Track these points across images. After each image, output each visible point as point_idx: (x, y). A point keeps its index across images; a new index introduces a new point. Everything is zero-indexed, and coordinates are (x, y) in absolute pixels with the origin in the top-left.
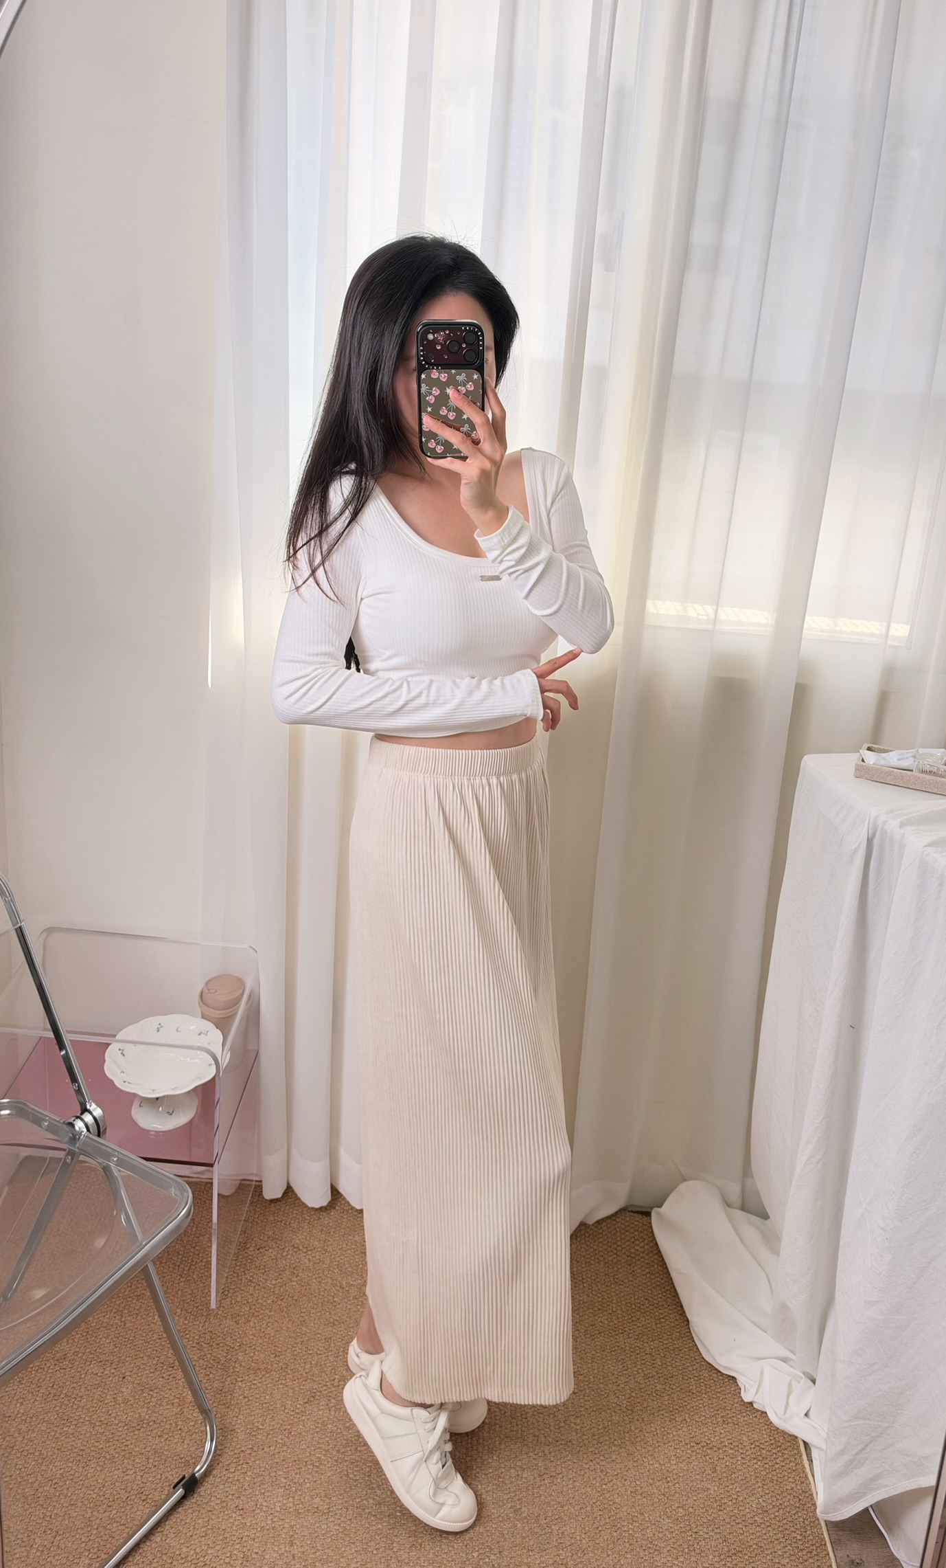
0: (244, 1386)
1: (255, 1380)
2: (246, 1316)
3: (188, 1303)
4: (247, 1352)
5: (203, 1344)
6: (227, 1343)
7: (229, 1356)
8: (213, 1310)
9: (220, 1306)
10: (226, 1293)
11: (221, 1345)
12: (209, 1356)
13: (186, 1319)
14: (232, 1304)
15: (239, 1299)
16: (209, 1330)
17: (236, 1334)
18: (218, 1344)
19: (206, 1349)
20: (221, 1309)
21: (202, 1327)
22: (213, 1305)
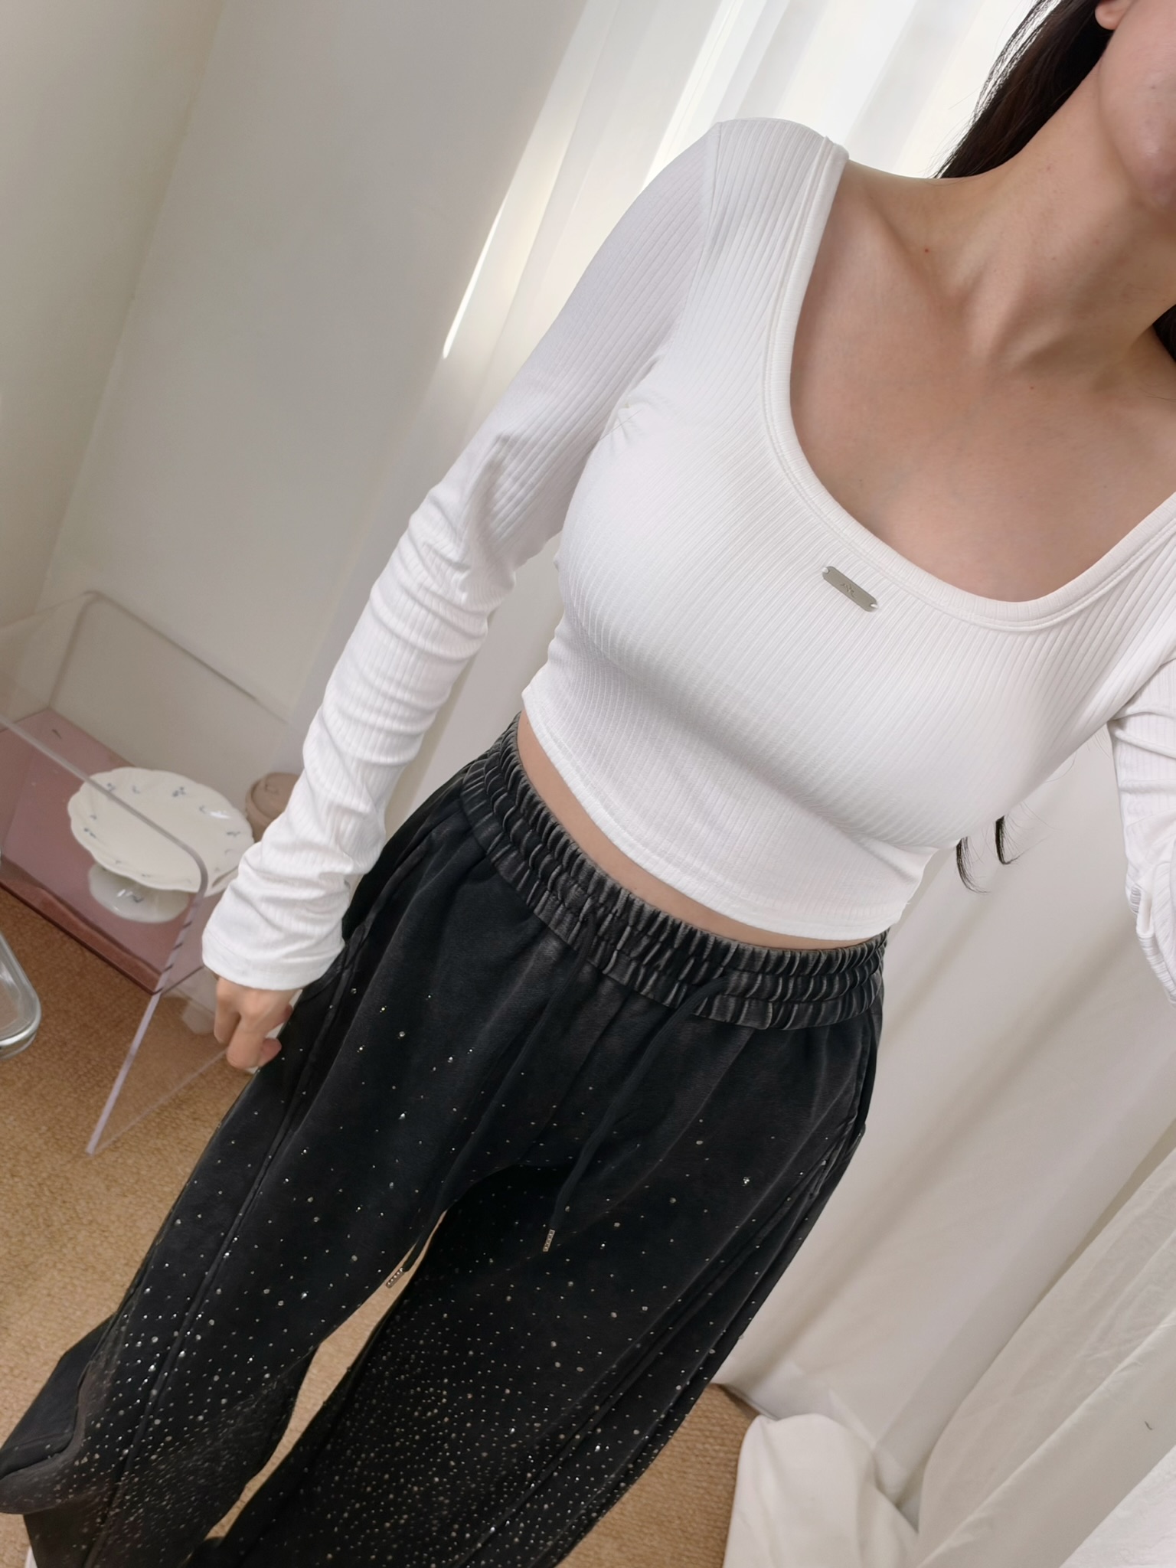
0: (59, 1278)
1: (78, 1279)
2: (125, 1188)
3: (61, 1127)
4: (94, 1235)
5: (45, 1189)
6: (78, 1208)
7: (66, 1227)
8: (88, 1154)
9: (100, 1156)
10: (119, 1145)
11: (68, 1205)
12: (42, 1210)
13: (46, 1143)
14: (116, 1161)
15: (130, 1162)
16: (68, 1175)
17: (98, 1202)
18: (64, 1202)
19: (44, 1199)
20: (100, 1160)
21: (61, 1165)
22: (90, 1148)
